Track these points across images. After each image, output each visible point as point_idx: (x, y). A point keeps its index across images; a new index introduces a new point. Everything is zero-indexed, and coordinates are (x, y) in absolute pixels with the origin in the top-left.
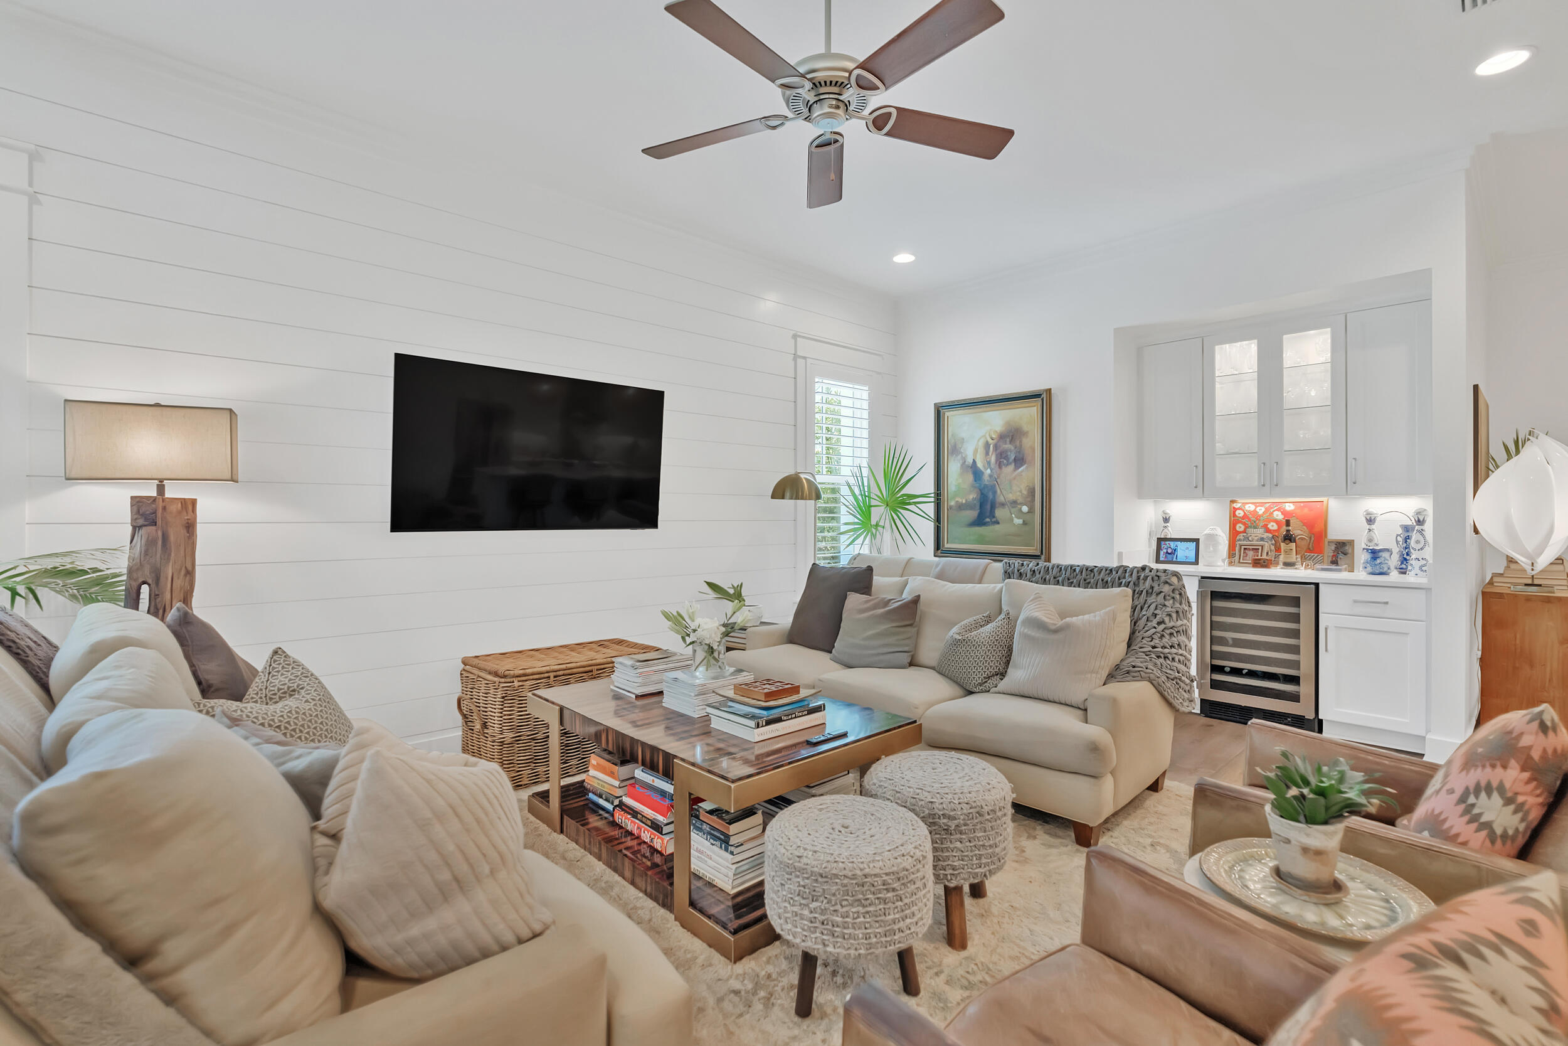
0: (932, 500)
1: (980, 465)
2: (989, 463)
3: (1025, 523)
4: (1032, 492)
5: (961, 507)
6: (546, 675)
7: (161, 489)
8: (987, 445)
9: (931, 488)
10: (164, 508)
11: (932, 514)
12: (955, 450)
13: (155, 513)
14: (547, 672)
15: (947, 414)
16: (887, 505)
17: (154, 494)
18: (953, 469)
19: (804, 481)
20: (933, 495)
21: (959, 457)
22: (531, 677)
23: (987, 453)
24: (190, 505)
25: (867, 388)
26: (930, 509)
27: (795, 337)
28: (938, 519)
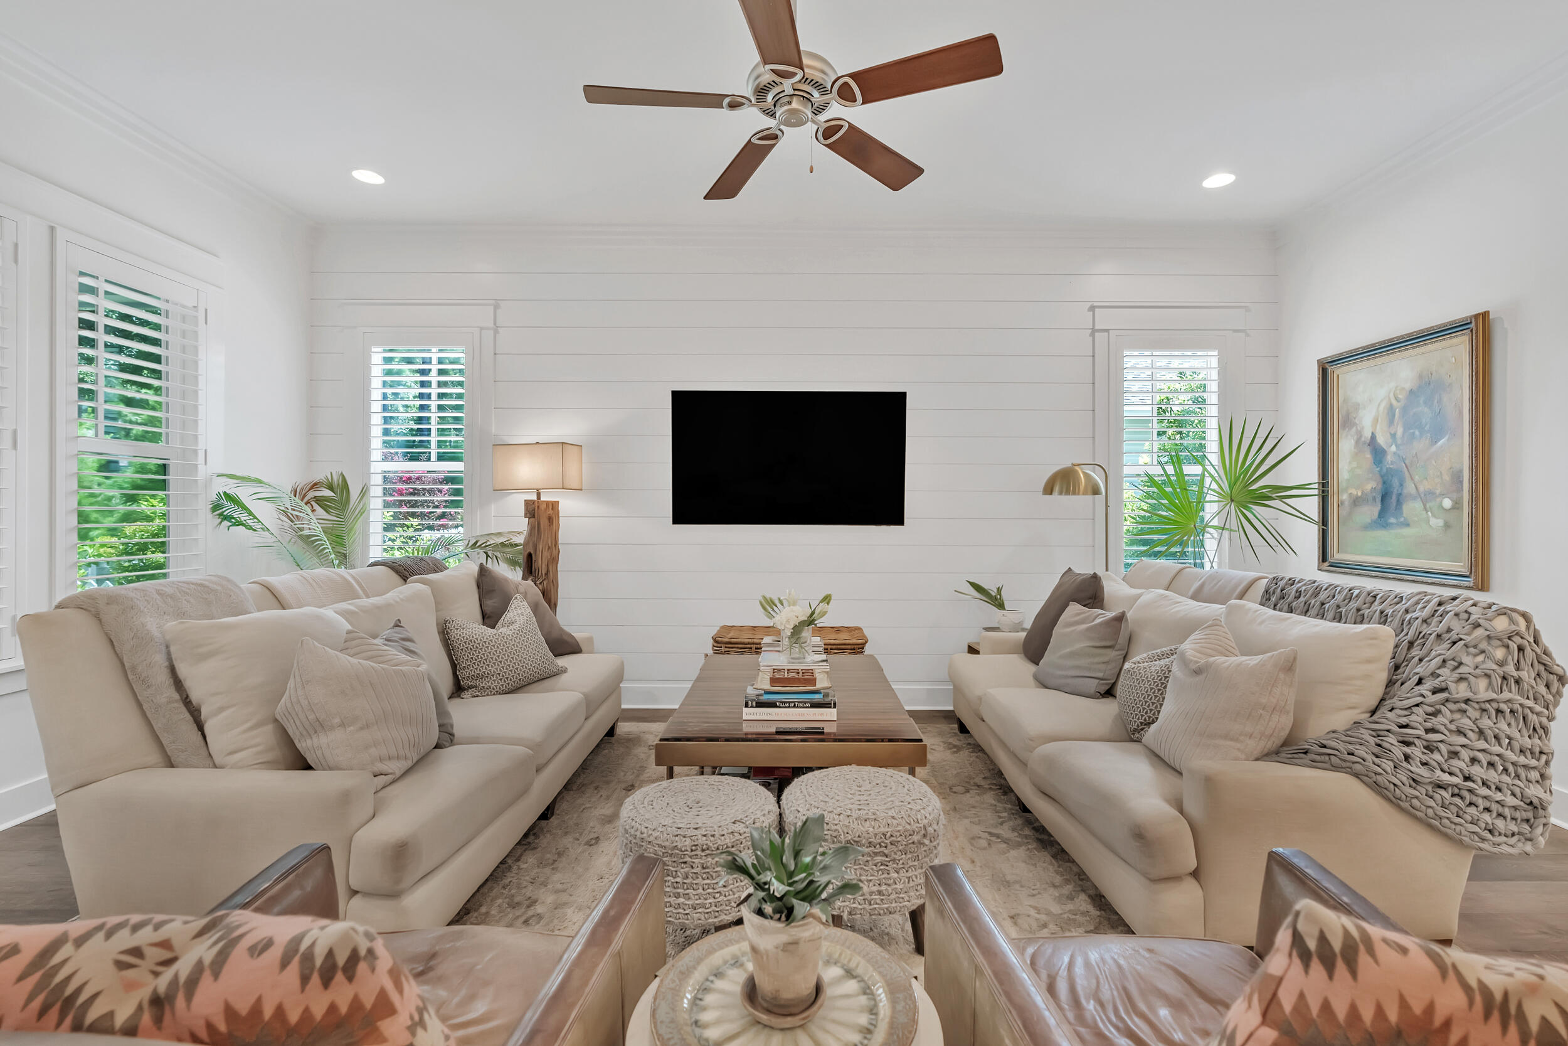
0: (1316, 491)
1: (1381, 440)
2: (1393, 436)
3: (1447, 526)
4: (1457, 478)
5: (1356, 502)
6: (749, 646)
7: (539, 495)
8: (1391, 410)
9: (1312, 475)
10: (538, 507)
11: (1315, 514)
12: (1348, 422)
13: (534, 510)
14: (749, 644)
15: (1337, 372)
16: (1232, 500)
17: (536, 499)
18: (1345, 447)
19: (1082, 475)
20: (1316, 486)
21: (1354, 429)
22: (736, 646)
23: (1391, 422)
24: (554, 505)
25: (1216, 353)
26: (1311, 506)
27: (1092, 309)
28: (1324, 521)
